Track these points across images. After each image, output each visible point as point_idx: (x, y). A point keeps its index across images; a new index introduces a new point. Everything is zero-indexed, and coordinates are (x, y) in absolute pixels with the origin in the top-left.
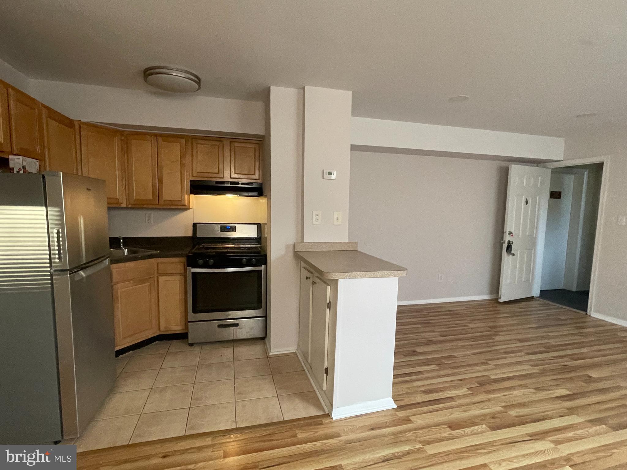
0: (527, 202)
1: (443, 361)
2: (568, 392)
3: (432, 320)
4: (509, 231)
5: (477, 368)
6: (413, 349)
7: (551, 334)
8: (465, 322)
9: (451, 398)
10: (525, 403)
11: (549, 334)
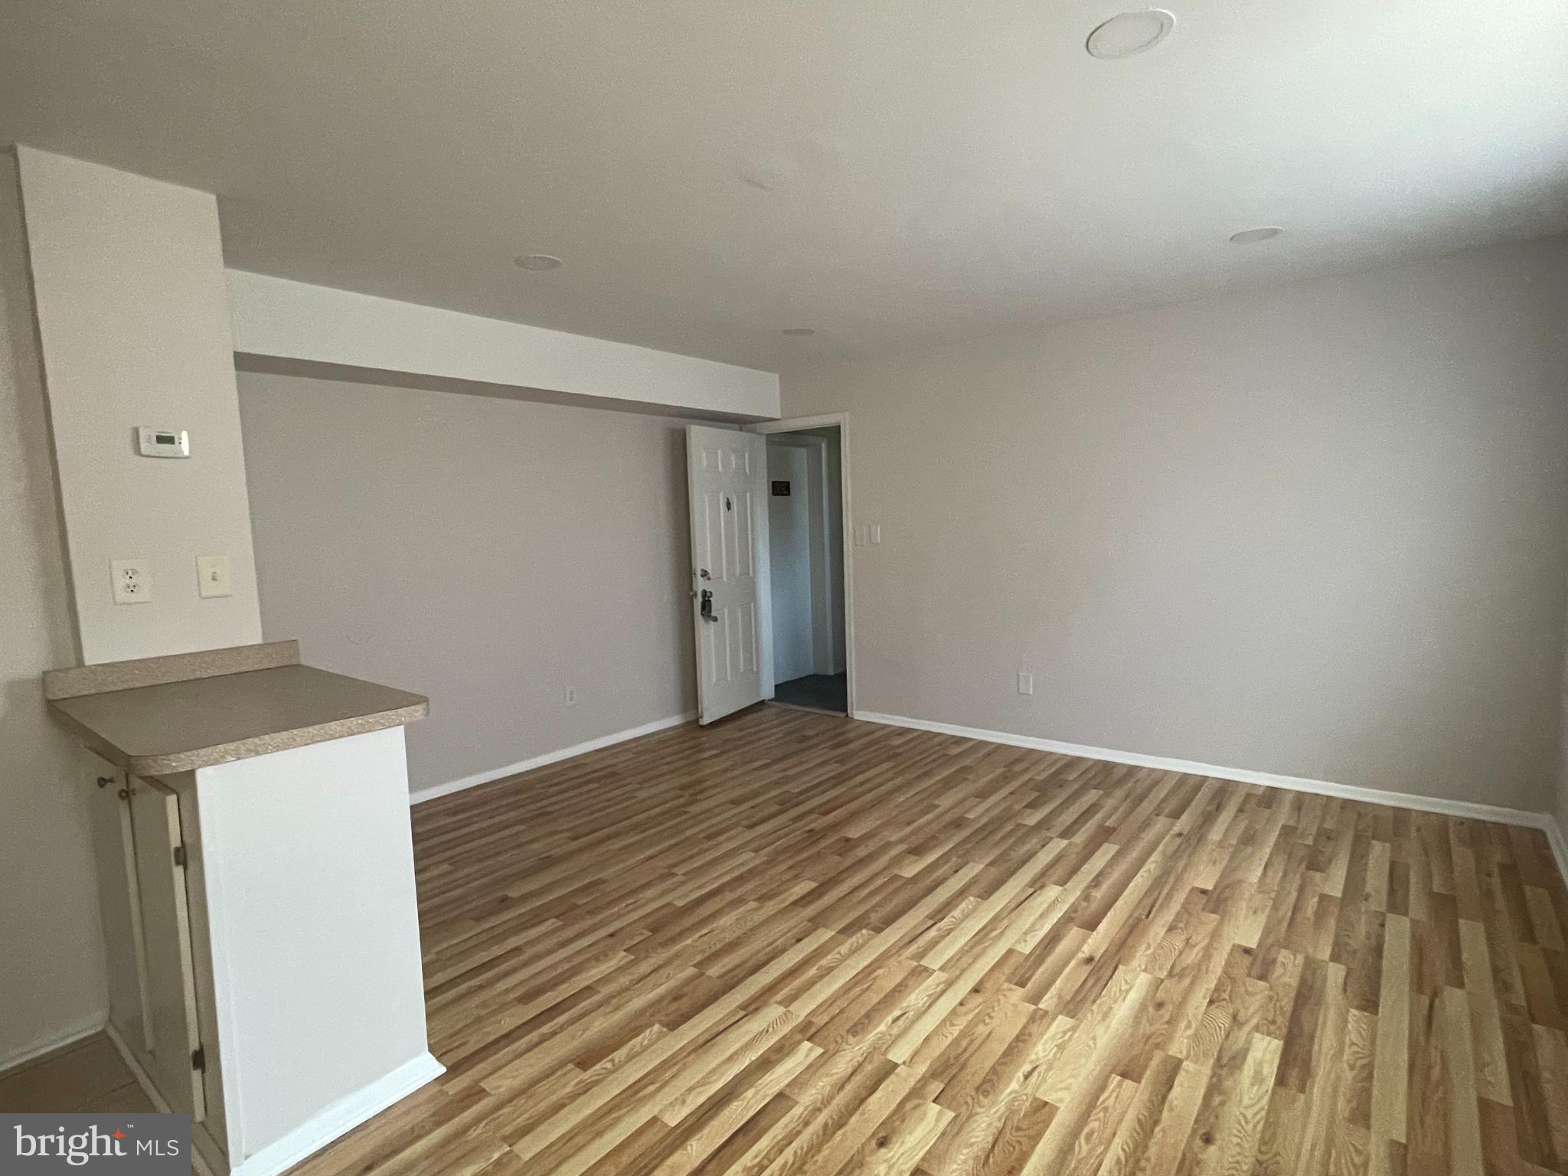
0: (729, 506)
1: (573, 901)
2: (814, 885)
3: (552, 804)
4: (702, 570)
5: (650, 893)
6: (500, 894)
7: (790, 773)
8: (627, 789)
9: (588, 988)
10: (738, 938)
11: (787, 773)
